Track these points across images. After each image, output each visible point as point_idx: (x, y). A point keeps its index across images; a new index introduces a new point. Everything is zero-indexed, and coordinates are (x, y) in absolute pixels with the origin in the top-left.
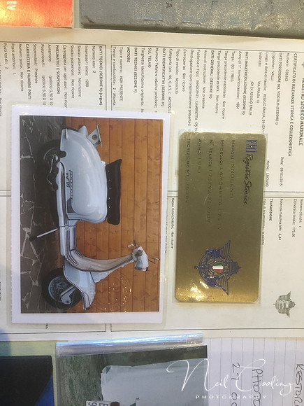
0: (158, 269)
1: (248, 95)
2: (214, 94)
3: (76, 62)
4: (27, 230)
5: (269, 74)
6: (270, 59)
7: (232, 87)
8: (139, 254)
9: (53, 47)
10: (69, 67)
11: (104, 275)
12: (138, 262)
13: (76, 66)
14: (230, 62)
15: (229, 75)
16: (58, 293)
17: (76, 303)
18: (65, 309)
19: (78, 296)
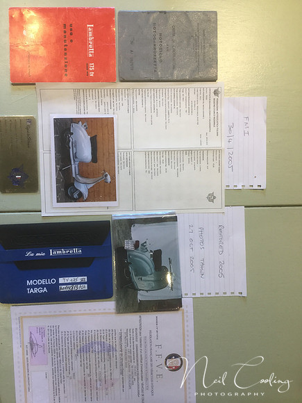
0: (115, 182)
1: (190, 107)
2: (176, 107)
3: (118, 96)
4: (58, 166)
5: (199, 97)
6: (199, 91)
7: (183, 104)
8: (106, 176)
9: (109, 90)
10: (115, 98)
11: (92, 185)
12: (106, 179)
13: (118, 98)
14: (182, 93)
15: (182, 99)
16: (72, 193)
17: (80, 198)
18: (75, 200)
19: (81, 194)
